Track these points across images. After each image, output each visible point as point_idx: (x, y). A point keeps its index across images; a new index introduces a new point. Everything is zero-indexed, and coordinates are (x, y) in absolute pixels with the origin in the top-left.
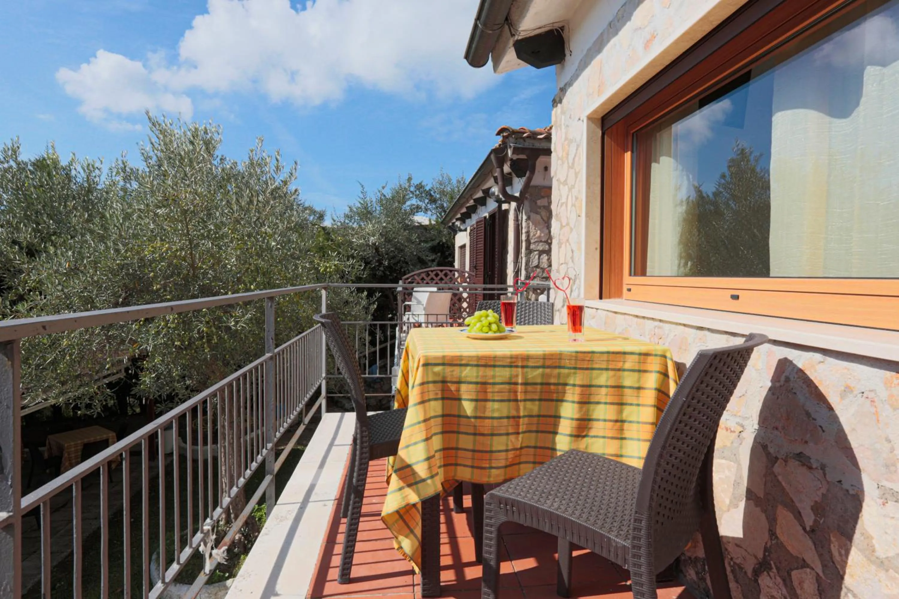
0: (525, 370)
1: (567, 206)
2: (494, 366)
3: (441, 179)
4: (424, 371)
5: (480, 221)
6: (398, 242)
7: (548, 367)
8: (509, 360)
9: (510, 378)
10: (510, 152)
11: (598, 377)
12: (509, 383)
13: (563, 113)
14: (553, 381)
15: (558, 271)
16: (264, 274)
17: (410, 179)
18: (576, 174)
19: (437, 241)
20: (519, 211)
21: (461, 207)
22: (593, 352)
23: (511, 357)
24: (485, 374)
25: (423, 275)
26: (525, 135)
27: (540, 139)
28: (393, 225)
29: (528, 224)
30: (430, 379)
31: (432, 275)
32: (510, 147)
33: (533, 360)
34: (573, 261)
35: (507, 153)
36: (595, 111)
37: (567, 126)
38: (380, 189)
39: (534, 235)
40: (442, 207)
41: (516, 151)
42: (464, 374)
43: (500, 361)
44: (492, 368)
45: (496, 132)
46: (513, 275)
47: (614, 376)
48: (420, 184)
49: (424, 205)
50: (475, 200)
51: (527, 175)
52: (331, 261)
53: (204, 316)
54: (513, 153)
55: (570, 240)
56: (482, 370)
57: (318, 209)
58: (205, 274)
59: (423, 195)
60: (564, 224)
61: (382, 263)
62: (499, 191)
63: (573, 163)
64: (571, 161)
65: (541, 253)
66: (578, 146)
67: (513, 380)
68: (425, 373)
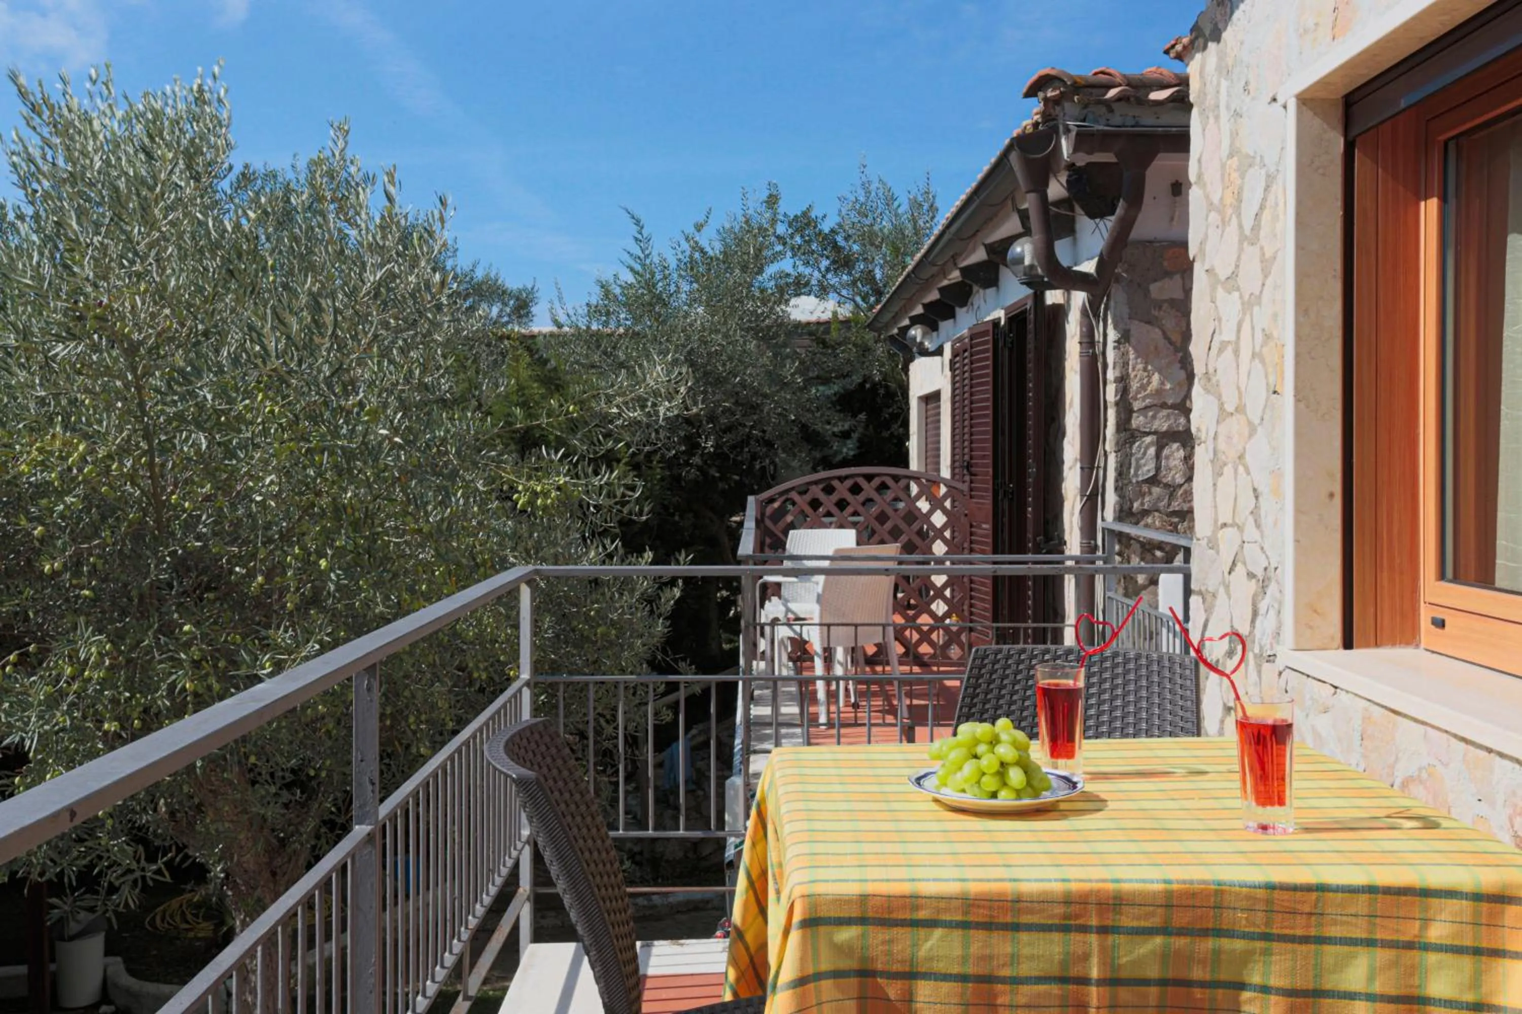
0: (1110, 939)
1: (1236, 352)
2: (1016, 927)
3: (862, 199)
4: (804, 941)
5: (984, 333)
6: (743, 384)
7: (1181, 932)
8: (1059, 910)
9: (1064, 964)
10: (1066, 146)
11: (1341, 965)
12: (1063, 980)
13: (1225, 71)
14: (1197, 973)
15: (1213, 544)
16: (356, 526)
17: (772, 201)
18: (1267, 265)
19: (857, 379)
20: (1096, 315)
21: (926, 286)
22: (1322, 888)
23: (1068, 900)
24: (988, 952)
25: (816, 492)
26: (1112, 93)
27: (1157, 103)
28: (726, 336)
29: (1125, 354)
30: (825, 966)
31: (842, 491)
32: (1067, 130)
33: (1136, 910)
34: (1258, 526)
35: (1058, 146)
36: (1323, 83)
37: (1237, 114)
38: (691, 230)
39: (1143, 387)
40: (869, 277)
41: (1083, 141)
42: (924, 950)
43: (1031, 912)
44: (1009, 935)
45: (1024, 90)
46: (1078, 506)
47: (1394, 964)
48: (805, 214)
49: (816, 274)
50: (965, 271)
51: (1119, 211)
52: (548, 475)
53: (187, 646)
54: (1076, 149)
55: (1248, 458)
56: (978, 941)
57: (512, 282)
58: (191, 524)
59: (814, 246)
60: (1230, 408)
61: (698, 445)
62: (1036, 254)
63: (1256, 228)
64: (1248, 224)
65: (1164, 439)
66: (1270, 180)
67: (1074, 971)
68: (808, 950)
